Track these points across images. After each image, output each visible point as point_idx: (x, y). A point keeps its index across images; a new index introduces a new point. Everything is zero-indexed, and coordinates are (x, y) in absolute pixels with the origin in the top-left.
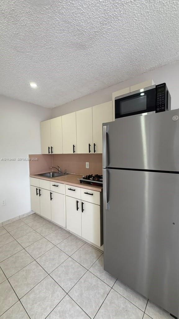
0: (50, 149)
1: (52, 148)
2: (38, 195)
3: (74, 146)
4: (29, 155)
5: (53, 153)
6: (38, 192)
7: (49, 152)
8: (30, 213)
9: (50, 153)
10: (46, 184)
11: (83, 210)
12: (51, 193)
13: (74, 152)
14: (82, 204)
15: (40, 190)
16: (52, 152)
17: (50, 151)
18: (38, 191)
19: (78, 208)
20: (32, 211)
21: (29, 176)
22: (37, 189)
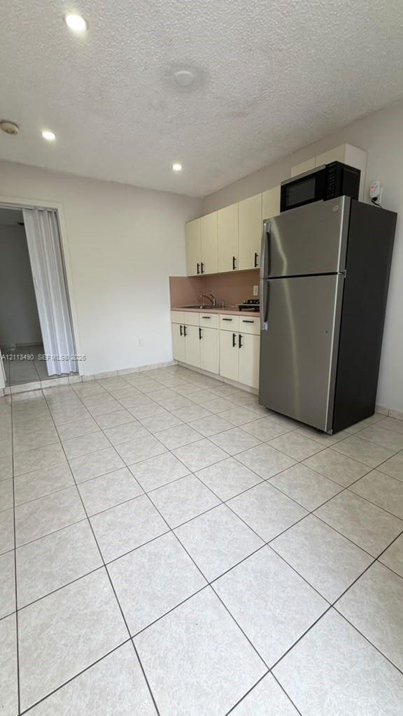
0: (200, 267)
1: (202, 265)
2: (183, 335)
3: (234, 259)
4: (170, 277)
5: (204, 273)
6: (183, 332)
7: (198, 273)
8: (171, 362)
9: (200, 274)
10: (194, 318)
11: (240, 346)
12: (200, 330)
13: (234, 268)
14: (240, 337)
15: (185, 327)
16: (202, 272)
17: (200, 270)
18: (183, 329)
19: (234, 344)
20: (175, 360)
21: (169, 309)
22: (181, 327)
